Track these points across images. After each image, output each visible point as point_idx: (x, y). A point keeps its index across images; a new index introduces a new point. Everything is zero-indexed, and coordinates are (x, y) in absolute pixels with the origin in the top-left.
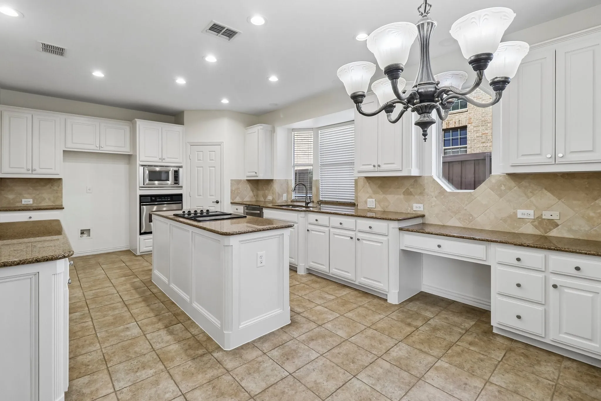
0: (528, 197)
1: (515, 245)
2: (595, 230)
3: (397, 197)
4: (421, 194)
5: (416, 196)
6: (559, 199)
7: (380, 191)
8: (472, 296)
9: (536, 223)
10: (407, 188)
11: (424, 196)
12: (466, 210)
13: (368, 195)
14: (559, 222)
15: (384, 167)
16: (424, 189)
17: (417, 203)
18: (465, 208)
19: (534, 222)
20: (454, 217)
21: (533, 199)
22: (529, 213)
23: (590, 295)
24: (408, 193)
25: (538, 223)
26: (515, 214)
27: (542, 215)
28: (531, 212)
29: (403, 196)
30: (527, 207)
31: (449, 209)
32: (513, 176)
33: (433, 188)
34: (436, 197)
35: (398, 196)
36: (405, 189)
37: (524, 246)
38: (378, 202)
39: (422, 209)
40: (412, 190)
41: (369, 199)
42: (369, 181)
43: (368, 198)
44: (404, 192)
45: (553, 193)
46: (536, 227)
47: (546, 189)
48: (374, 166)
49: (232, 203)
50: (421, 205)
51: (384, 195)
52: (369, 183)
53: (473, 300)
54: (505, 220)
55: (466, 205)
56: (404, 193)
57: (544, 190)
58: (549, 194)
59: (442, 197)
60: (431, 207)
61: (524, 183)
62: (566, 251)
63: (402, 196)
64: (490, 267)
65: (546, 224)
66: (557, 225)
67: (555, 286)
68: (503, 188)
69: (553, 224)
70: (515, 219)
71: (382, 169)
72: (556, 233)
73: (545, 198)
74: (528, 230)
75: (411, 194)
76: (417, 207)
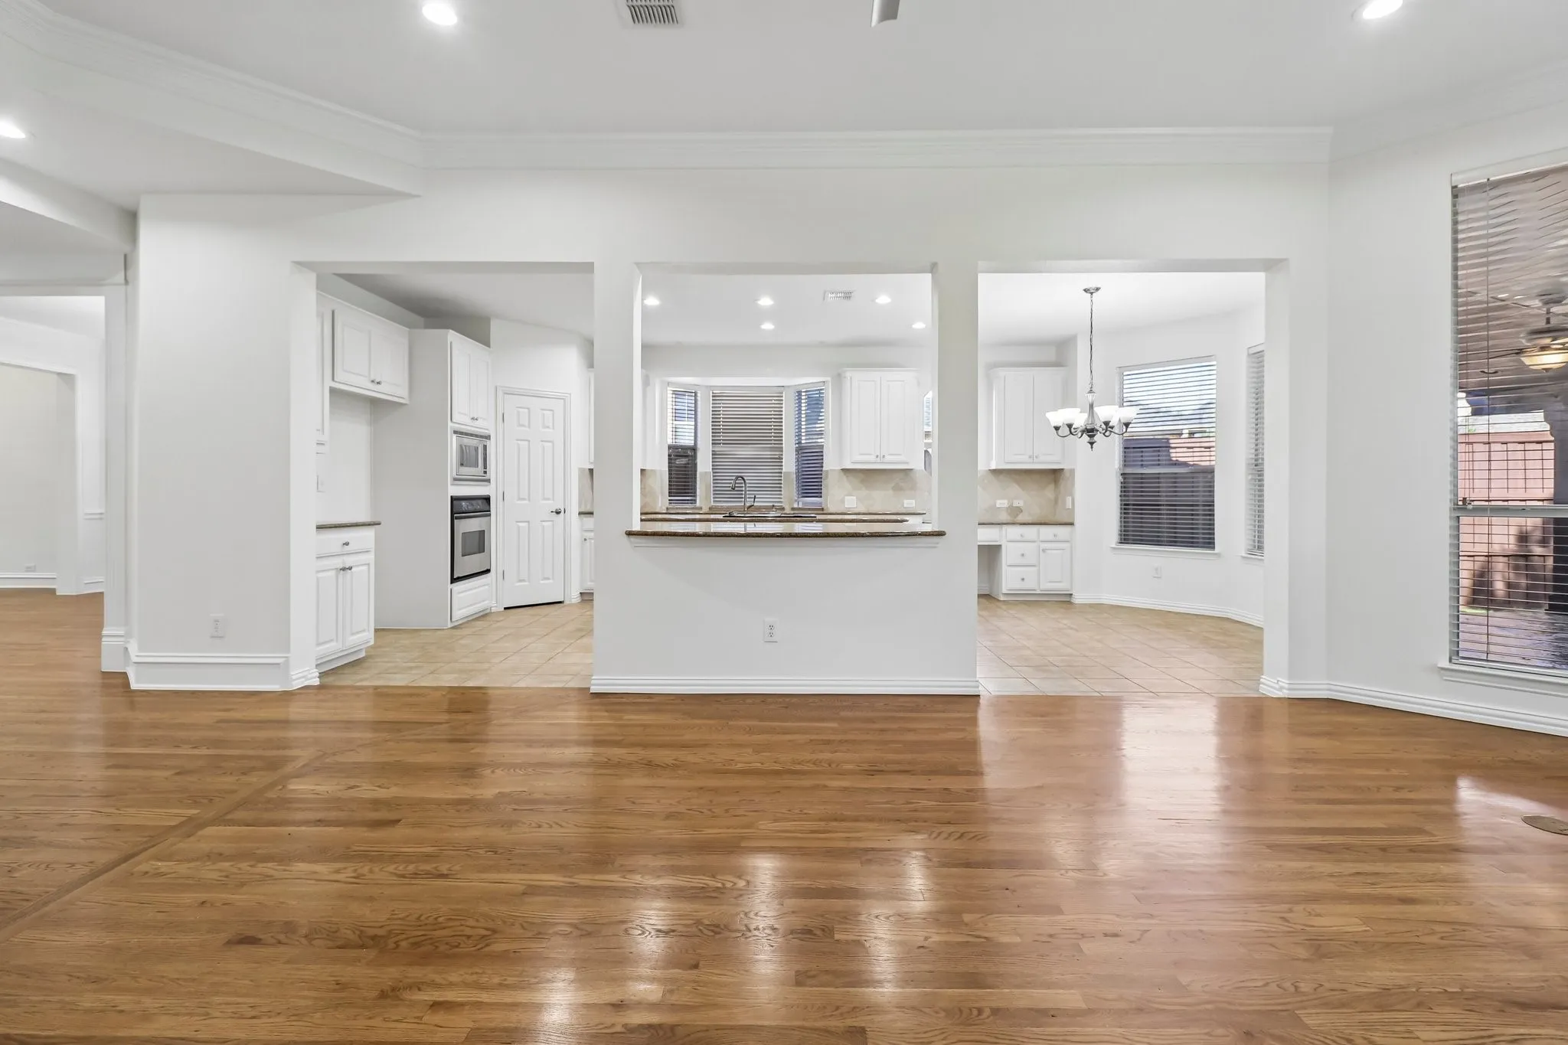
0: (1004, 490)
1: (1020, 524)
2: (1044, 511)
3: (885, 492)
4: (911, 488)
5: (905, 491)
6: (1023, 490)
7: (864, 487)
9: (1009, 509)
10: (898, 483)
11: (916, 491)
13: (847, 493)
14: (1023, 507)
15: (888, 458)
16: (916, 484)
17: (908, 499)
19: (1007, 508)
21: (1007, 491)
22: (1003, 503)
23: (1061, 551)
24: (897, 489)
25: (1011, 509)
26: (995, 504)
27: (1013, 503)
28: (1006, 501)
30: (1003, 498)
32: (996, 472)
34: (929, 493)
36: (895, 484)
37: (1026, 524)
38: (860, 500)
39: (914, 506)
40: (902, 485)
41: (847, 498)
43: (847, 495)
44: (893, 487)
45: (1020, 487)
46: (1009, 512)
47: (1016, 483)
48: (878, 456)
49: (580, 513)
51: (868, 492)
52: (847, 477)
54: (987, 510)
56: (894, 489)
57: (1014, 483)
58: (1017, 486)
61: (1001, 477)
62: (1050, 524)
63: (891, 492)
64: (1000, 546)
65: (1015, 511)
66: (1022, 511)
67: (1044, 551)
68: (986, 481)
69: (1019, 510)
70: (994, 509)
71: (886, 460)
72: (1021, 518)
73: (1014, 489)
74: (1004, 517)
75: (901, 489)
76: (908, 504)
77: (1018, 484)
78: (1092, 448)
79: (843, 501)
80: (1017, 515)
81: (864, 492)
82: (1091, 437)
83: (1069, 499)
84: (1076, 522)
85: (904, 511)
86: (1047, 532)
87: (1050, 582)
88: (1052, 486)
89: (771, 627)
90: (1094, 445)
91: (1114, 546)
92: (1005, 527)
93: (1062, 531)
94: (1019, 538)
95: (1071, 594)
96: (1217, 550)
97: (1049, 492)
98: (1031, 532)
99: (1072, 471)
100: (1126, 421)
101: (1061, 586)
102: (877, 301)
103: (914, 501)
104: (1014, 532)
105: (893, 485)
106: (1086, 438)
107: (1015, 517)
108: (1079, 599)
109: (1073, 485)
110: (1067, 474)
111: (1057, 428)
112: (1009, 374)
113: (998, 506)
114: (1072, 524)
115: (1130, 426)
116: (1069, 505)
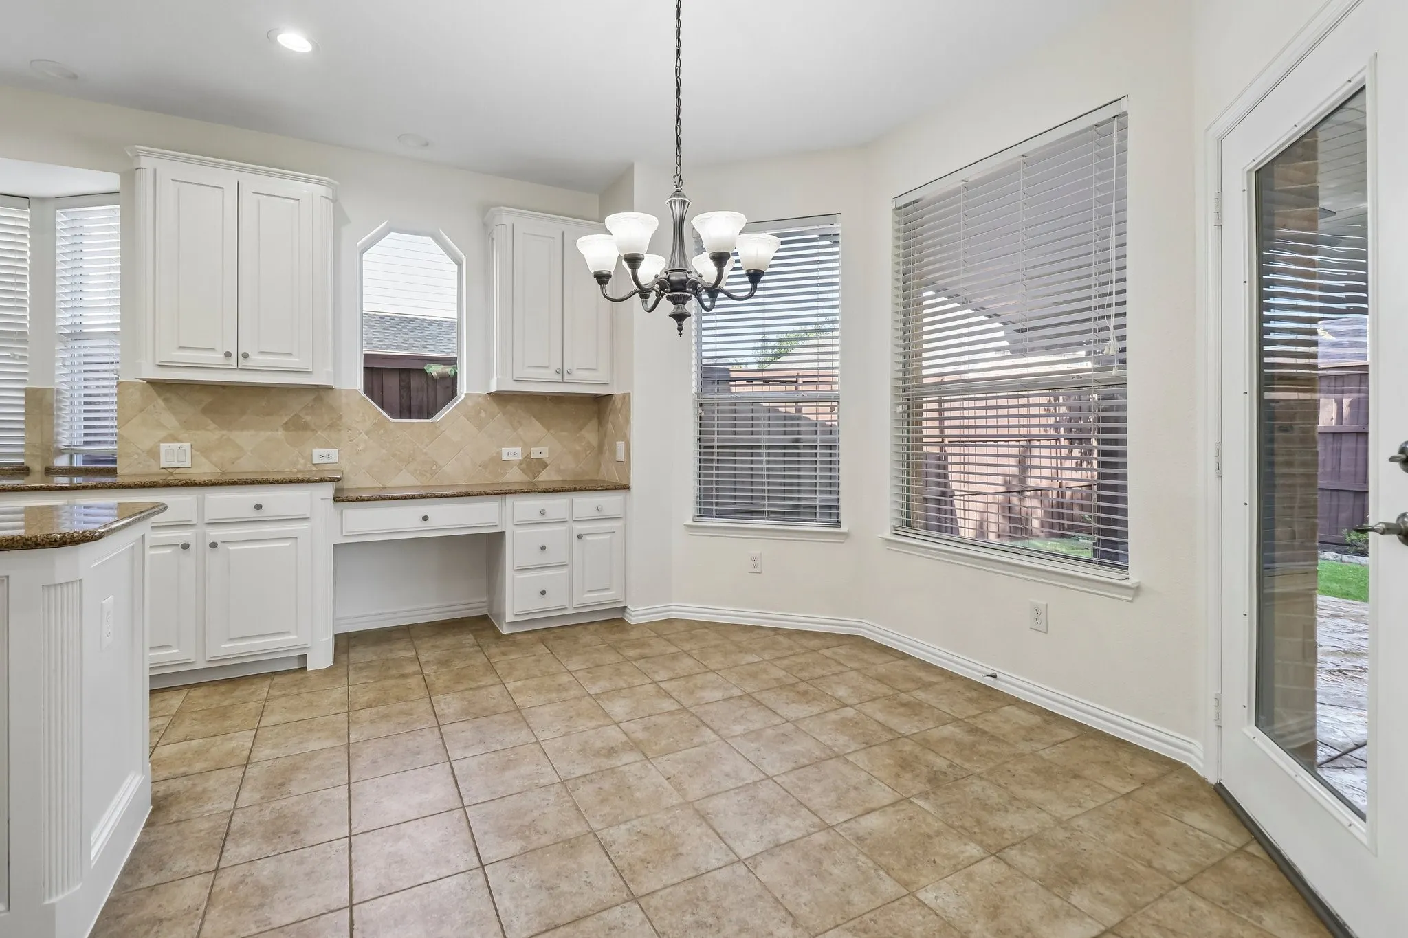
0: (515, 429)
1: (539, 492)
2: (580, 467)
3: (265, 434)
4: (333, 426)
5: (319, 433)
6: (548, 430)
7: (210, 421)
8: (435, 605)
9: (524, 466)
10: (296, 415)
11: (340, 430)
12: (426, 454)
13: (162, 434)
14: (548, 461)
15: (257, 360)
16: (340, 417)
17: (321, 447)
18: (425, 451)
19: (521, 464)
20: (404, 470)
21: (520, 431)
22: (512, 453)
23: (607, 537)
24: (297, 426)
25: (527, 465)
26: (499, 454)
27: (531, 453)
28: (518, 450)
29: (284, 432)
30: (514, 445)
31: (394, 455)
32: (501, 398)
33: (361, 415)
34: (367, 433)
35: (269, 433)
36: (289, 417)
37: (549, 492)
38: (202, 450)
39: (335, 459)
40: (308, 418)
41: (164, 447)
42: (168, 395)
43: (164, 440)
44: (286, 423)
45: (542, 424)
46: (523, 471)
47: (535, 417)
48: (228, 355)
50: (334, 452)
51: (224, 432)
52: (165, 400)
53: (437, 610)
54: (485, 466)
55: (427, 446)
56: (286, 426)
57: (533, 419)
58: (538, 424)
59: (382, 431)
60: (357, 453)
61: (510, 408)
62: (590, 490)
63: (281, 434)
64: (503, 533)
65: (534, 465)
66: (546, 466)
67: (580, 537)
68: (483, 415)
69: (542, 464)
70: (498, 463)
71: (249, 363)
72: (544, 477)
73: (534, 429)
74: (515, 476)
75: (305, 427)
76: (322, 456)
77: (538, 419)
78: (680, 329)
79: (154, 454)
80: (539, 473)
81: (212, 434)
82: (677, 301)
83: (621, 445)
84: (634, 483)
86: (585, 503)
87: (590, 591)
88: (593, 424)
90: (685, 323)
91: (690, 522)
92: (510, 499)
93: (609, 501)
94: (537, 517)
95: (625, 607)
96: (844, 529)
97: (590, 435)
98: (557, 504)
99: (626, 398)
100: (753, 267)
101: (609, 596)
104: (527, 506)
105: (285, 420)
106: (666, 306)
107: (535, 477)
108: (636, 615)
109: (627, 420)
110: (618, 404)
111: (602, 278)
113: (504, 460)
114: (626, 488)
115: (763, 278)
116: (621, 456)
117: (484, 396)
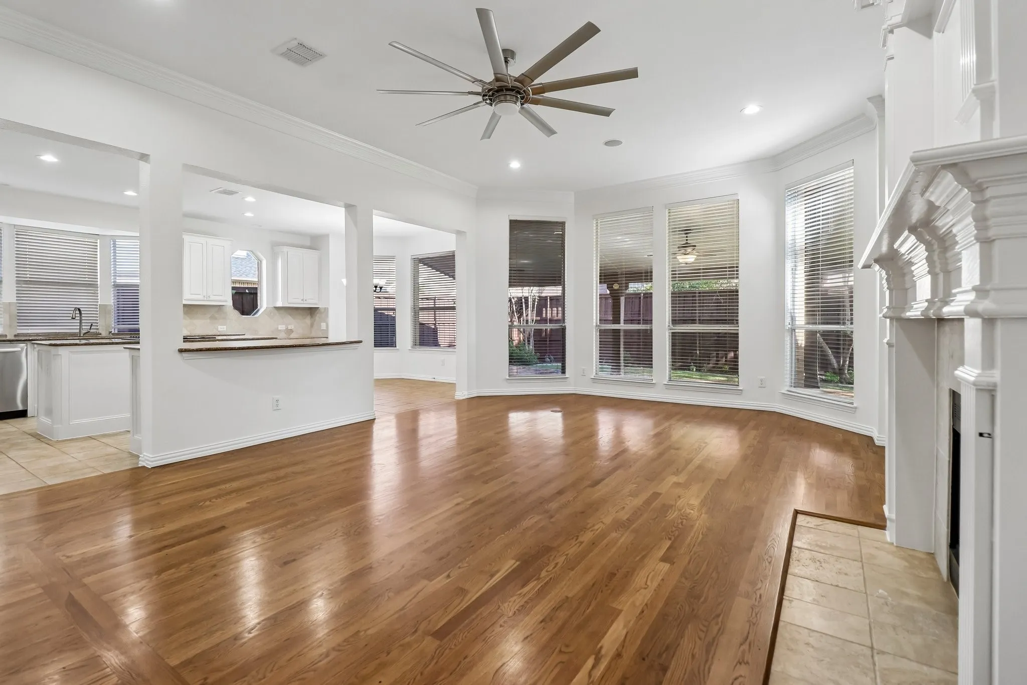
0: (283, 319)
2: (304, 332)
4: (224, 319)
5: (220, 320)
6: (294, 320)
10: (212, 314)
11: (226, 320)
12: (254, 327)
14: (294, 330)
15: (212, 298)
16: (226, 316)
17: (221, 325)
19: (285, 331)
21: (285, 320)
22: (282, 327)
24: (213, 318)
25: (287, 331)
26: (278, 327)
27: (288, 327)
28: (284, 326)
30: (283, 324)
31: (244, 328)
32: (277, 308)
33: (232, 314)
34: (233, 320)
35: (205, 320)
39: (225, 330)
40: (216, 315)
46: (286, 333)
48: (204, 296)
51: (190, 319)
54: (273, 332)
55: (254, 325)
56: (210, 318)
57: (289, 315)
59: (238, 319)
60: (232, 328)
61: (281, 312)
63: (209, 321)
65: (289, 332)
66: (293, 332)
68: (272, 314)
69: (291, 331)
70: (276, 330)
71: (210, 298)
72: (292, 336)
73: (288, 319)
74: (283, 335)
75: (216, 319)
76: (221, 328)
77: (291, 316)
80: (290, 334)
83: (324, 324)
85: (219, 334)
88: (309, 317)
89: (277, 401)
96: (397, 348)
97: (308, 321)
99: (326, 310)
102: (246, 199)
103: (225, 326)
105: (210, 316)
109: (327, 316)
110: (322, 310)
112: (292, 251)
113: (279, 329)
116: (324, 328)
117: (272, 307)
